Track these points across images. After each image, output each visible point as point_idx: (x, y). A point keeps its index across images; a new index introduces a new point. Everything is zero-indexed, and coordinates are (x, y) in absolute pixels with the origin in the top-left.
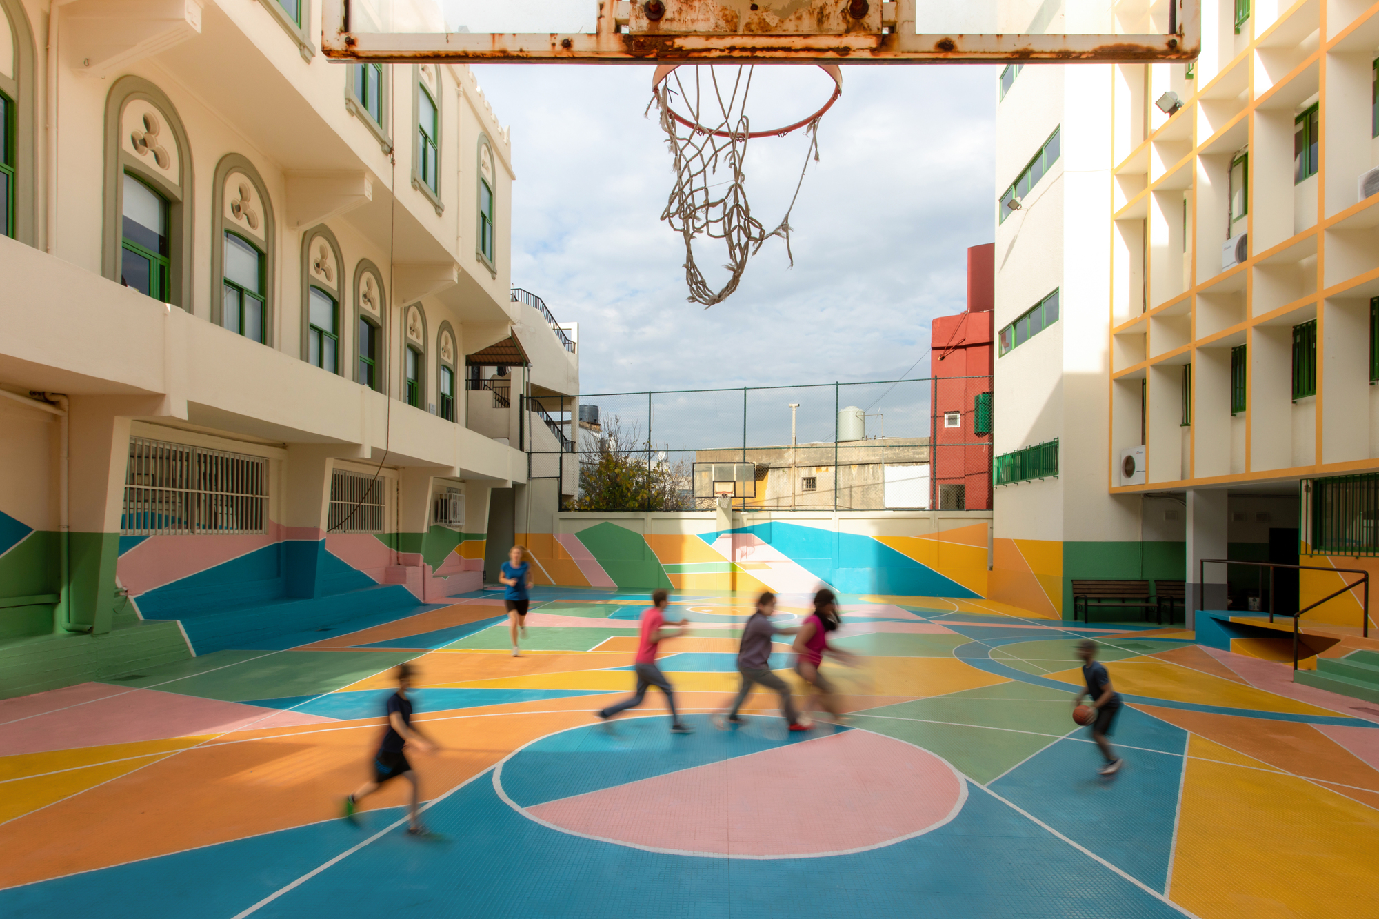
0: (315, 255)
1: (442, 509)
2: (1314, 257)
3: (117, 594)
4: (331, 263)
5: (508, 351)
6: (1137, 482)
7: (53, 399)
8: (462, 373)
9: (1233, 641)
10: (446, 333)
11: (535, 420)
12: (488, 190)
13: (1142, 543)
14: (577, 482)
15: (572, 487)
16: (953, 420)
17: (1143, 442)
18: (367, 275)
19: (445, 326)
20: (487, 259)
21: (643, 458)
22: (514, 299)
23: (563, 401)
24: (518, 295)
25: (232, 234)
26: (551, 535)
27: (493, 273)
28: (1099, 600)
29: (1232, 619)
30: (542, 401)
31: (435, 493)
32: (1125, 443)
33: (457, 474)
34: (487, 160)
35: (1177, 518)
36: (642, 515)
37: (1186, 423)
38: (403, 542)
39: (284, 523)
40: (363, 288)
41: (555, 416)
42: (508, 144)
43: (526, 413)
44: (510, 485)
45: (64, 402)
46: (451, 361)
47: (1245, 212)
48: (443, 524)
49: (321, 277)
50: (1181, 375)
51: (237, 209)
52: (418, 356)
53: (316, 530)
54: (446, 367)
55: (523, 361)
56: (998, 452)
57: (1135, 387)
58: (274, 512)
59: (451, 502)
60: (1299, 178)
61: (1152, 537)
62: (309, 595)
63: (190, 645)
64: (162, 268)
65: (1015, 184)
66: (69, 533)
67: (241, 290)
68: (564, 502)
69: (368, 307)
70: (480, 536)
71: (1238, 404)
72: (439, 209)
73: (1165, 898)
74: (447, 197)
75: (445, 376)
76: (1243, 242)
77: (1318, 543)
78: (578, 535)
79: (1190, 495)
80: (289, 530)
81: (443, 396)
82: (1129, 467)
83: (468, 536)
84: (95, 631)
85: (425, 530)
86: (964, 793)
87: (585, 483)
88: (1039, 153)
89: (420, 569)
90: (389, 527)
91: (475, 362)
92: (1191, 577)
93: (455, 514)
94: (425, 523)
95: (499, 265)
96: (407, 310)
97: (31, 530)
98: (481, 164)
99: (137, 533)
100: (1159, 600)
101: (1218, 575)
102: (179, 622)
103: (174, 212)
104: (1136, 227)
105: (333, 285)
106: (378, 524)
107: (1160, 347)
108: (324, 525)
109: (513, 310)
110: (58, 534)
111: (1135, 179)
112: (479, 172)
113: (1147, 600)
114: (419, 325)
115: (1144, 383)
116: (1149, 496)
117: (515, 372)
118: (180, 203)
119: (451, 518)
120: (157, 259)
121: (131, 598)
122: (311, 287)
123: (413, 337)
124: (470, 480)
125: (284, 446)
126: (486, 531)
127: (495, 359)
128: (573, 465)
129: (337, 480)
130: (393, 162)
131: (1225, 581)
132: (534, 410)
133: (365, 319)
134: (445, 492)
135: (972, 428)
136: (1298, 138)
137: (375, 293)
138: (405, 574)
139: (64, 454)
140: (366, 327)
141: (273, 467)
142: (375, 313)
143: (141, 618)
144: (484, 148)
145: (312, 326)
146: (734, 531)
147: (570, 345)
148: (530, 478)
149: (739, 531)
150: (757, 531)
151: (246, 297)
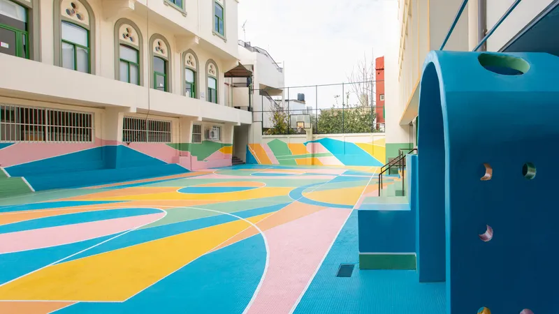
0: (123, 31)
1: (207, 134)
4: (134, 34)
5: (239, 71)
8: (223, 81)
10: (211, 64)
12: (220, 7)
16: (382, 98)
18: (158, 40)
19: (209, 61)
20: (220, 34)
23: (278, 91)
25: (68, 22)
26: (260, 145)
27: (225, 40)
31: (204, 128)
36: (287, 136)
38: (182, 147)
44: (239, 124)
46: (215, 75)
48: (211, 140)
49: (127, 41)
51: (70, 13)
52: (195, 72)
53: (116, 142)
54: (211, 77)
55: (249, 75)
58: (99, 134)
62: (114, 168)
63: (30, 186)
67: (74, 45)
68: (264, 130)
69: (160, 53)
70: (230, 145)
72: (184, 14)
74: (189, 10)
75: (211, 81)
78: (268, 144)
80: (107, 141)
81: (210, 89)
83: (225, 145)
85: (190, 142)
89: (188, 158)
90: (176, 140)
91: (230, 75)
93: (212, 136)
94: (190, 140)
95: (228, 37)
99: (8, 142)
102: (23, 178)
103: (30, 13)
105: (135, 44)
106: (169, 140)
108: (119, 139)
114: (193, 60)
118: (32, 9)
119: (210, 137)
120: (22, 32)
121: (3, 168)
123: (189, 65)
126: (232, 143)
129: (127, 121)
133: (158, 57)
134: (210, 127)
137: (164, 47)
141: (97, 117)
142: (165, 55)
143: (9, 176)
145: (122, 60)
146: (313, 142)
147: (281, 70)
148: (253, 122)
149: (315, 142)
150: (321, 141)
151: (78, 48)
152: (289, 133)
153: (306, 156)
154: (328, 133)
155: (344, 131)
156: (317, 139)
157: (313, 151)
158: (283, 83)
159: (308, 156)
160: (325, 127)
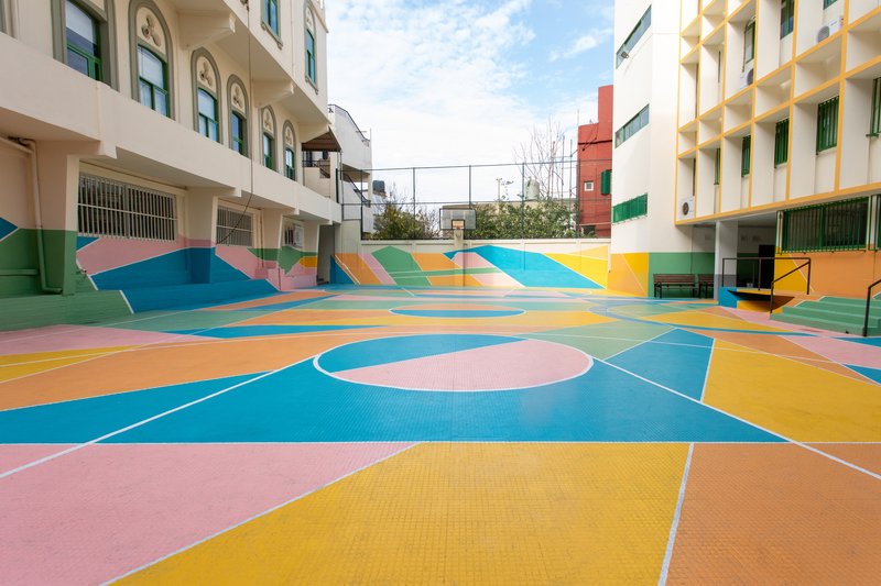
0: (200, 68)
1: (289, 236)
2: (788, 82)
3: (79, 272)
4: (211, 74)
5: (326, 141)
6: (690, 218)
7: (25, 142)
8: (300, 155)
9: (739, 303)
10: (288, 128)
11: (346, 187)
12: (311, 37)
13: (692, 253)
14: (372, 226)
15: (369, 228)
16: (589, 187)
17: (694, 194)
18: (235, 86)
19: (287, 123)
20: (312, 80)
21: (411, 208)
22: (331, 111)
23: (362, 175)
24: (333, 108)
25: (144, 47)
26: (357, 255)
27: (316, 90)
28: (668, 285)
29: (739, 290)
30: (349, 174)
31: (285, 226)
32: (684, 195)
33: (297, 213)
34: (310, 18)
35: (711, 239)
36: (410, 242)
37: (717, 183)
38: (266, 254)
39: (188, 236)
40: (233, 93)
41: (358, 185)
42: (323, 9)
43: (340, 181)
44: (331, 223)
45: (33, 144)
46: (292, 146)
47: (753, 57)
48: (290, 246)
49: (205, 83)
50: (715, 155)
51: (146, 32)
52: (271, 140)
53: (209, 242)
54: (289, 150)
55: (337, 149)
56: (614, 204)
57: (690, 163)
58: (182, 229)
59: (295, 234)
60: (782, 36)
61: (698, 250)
62: (207, 282)
63: (129, 306)
64: (96, 66)
65: (626, 43)
66: (42, 231)
67: (151, 86)
68: (364, 236)
69: (237, 106)
70: (314, 254)
71: (745, 170)
72: (280, 45)
73: (701, 402)
74: (284, 37)
75: (289, 155)
76: (751, 73)
77: (785, 247)
78: (373, 254)
79: (718, 225)
80: (192, 241)
81: (288, 167)
82: (686, 209)
83: (306, 254)
84: (64, 292)
85: (279, 247)
86: (591, 363)
87: (377, 226)
88: (639, 24)
89: (277, 271)
90: (257, 244)
91: (308, 148)
92: (717, 271)
93: (298, 240)
94: (279, 243)
95: (320, 85)
96: (263, 110)
97: (16, 227)
98: (306, 20)
99: (91, 235)
100: (700, 285)
101: (731, 269)
102: (121, 292)
103: (102, 28)
104: (694, 67)
105: (213, 89)
106: (249, 243)
107: (704, 138)
108: (214, 238)
109: (331, 117)
110: (36, 231)
111: (693, 38)
112: (305, 24)
113: (694, 285)
114: (271, 121)
115: (695, 161)
116: (695, 226)
117: (333, 155)
118: (106, 23)
119: (295, 241)
120: (93, 60)
121: (89, 276)
122: (198, 89)
123: (267, 129)
124: (306, 219)
125: (186, 188)
126: (317, 251)
127: (320, 147)
128: (369, 215)
129: (221, 214)
130: (248, 8)
131: (735, 273)
132: (345, 180)
133: (236, 113)
134: (291, 226)
135: (599, 190)
136: (783, 11)
137: (241, 97)
138: (267, 273)
139: (35, 179)
140: (237, 119)
141: (179, 201)
142: (242, 110)
143: (96, 289)
144: (308, 10)
145: (201, 114)
146: (464, 251)
147: (366, 141)
148: (343, 220)
149: (467, 251)
150: (478, 250)
151: (155, 91)
152: (414, 237)
153: (453, 272)
154: (492, 237)
155: (525, 235)
156: (471, 247)
157: (465, 264)
158: (370, 163)
159: (458, 271)
160: (486, 229)
